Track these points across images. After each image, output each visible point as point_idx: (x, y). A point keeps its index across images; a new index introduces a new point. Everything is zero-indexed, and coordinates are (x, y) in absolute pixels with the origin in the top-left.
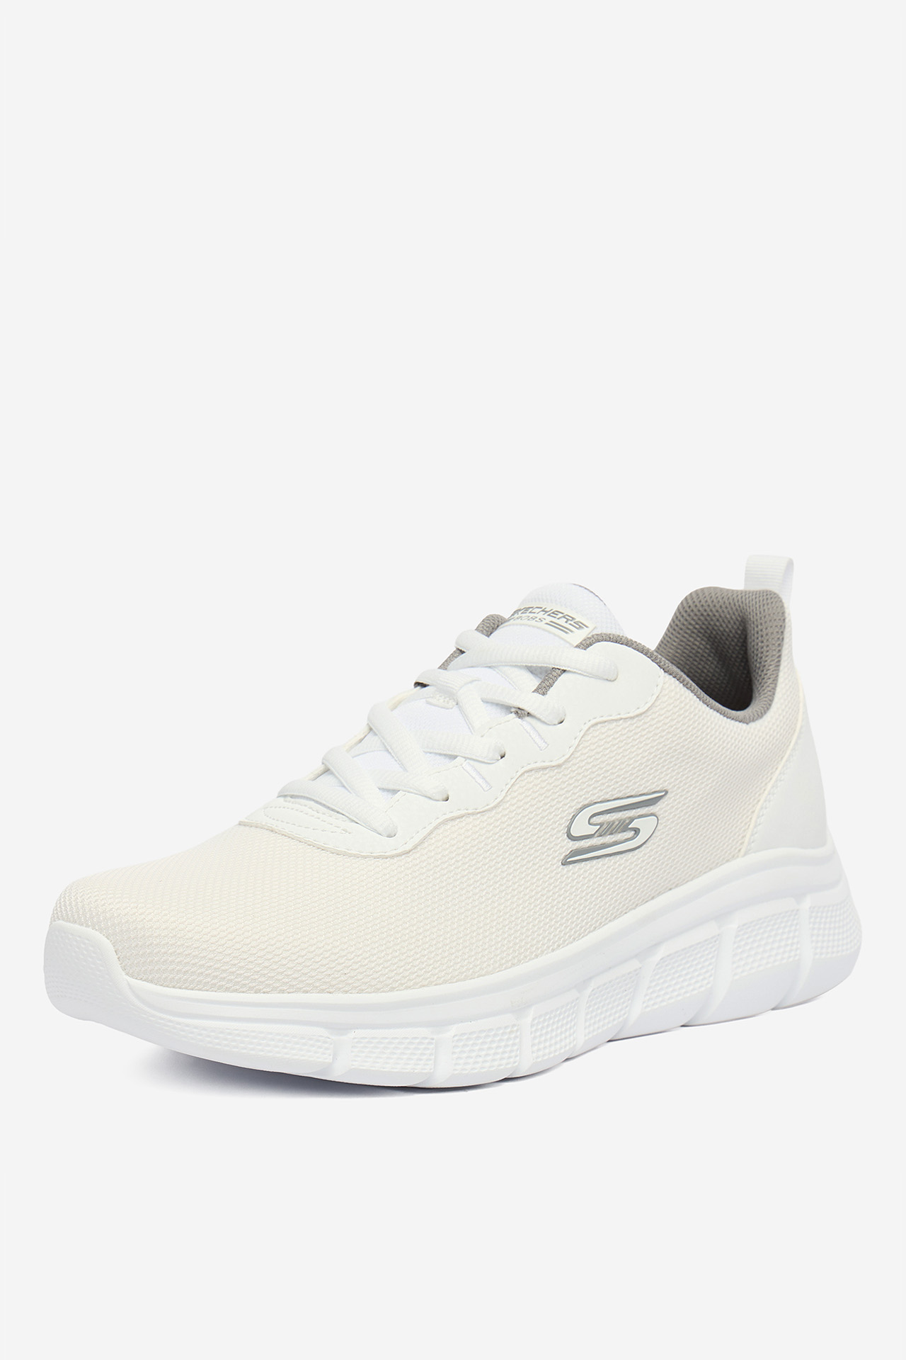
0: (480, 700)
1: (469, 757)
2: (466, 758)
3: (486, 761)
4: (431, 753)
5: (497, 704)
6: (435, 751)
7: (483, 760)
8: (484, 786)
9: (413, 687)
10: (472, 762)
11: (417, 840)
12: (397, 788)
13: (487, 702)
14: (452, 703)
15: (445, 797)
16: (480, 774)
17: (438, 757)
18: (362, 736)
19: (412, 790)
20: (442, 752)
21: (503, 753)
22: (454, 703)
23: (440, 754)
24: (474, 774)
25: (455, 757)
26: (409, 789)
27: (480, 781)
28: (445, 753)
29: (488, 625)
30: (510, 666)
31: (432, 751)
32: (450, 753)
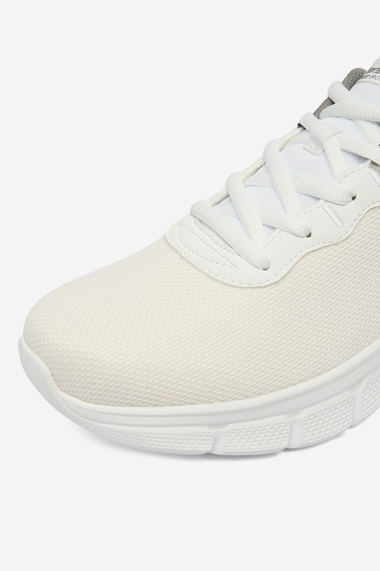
0: (340, 150)
1: (328, 200)
2: (326, 201)
3: (341, 204)
4: (302, 194)
5: (353, 154)
6: (305, 193)
7: (339, 203)
8: (339, 223)
9: (297, 126)
10: (331, 204)
11: (284, 272)
12: (275, 226)
13: (346, 151)
14: (320, 151)
15: (308, 234)
16: (336, 214)
17: (307, 197)
18: (259, 166)
19: (285, 229)
20: (310, 194)
21: (354, 196)
22: (322, 151)
23: (308, 195)
24: (332, 214)
25: (319, 199)
26: (283, 228)
27: (336, 220)
28: (311, 195)
29: (351, 79)
30: (364, 120)
31: (303, 192)
32: (315, 196)
